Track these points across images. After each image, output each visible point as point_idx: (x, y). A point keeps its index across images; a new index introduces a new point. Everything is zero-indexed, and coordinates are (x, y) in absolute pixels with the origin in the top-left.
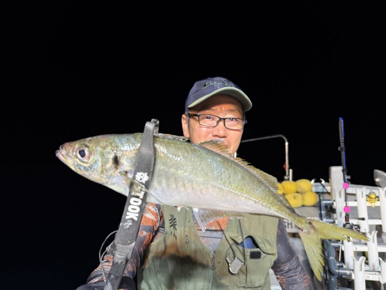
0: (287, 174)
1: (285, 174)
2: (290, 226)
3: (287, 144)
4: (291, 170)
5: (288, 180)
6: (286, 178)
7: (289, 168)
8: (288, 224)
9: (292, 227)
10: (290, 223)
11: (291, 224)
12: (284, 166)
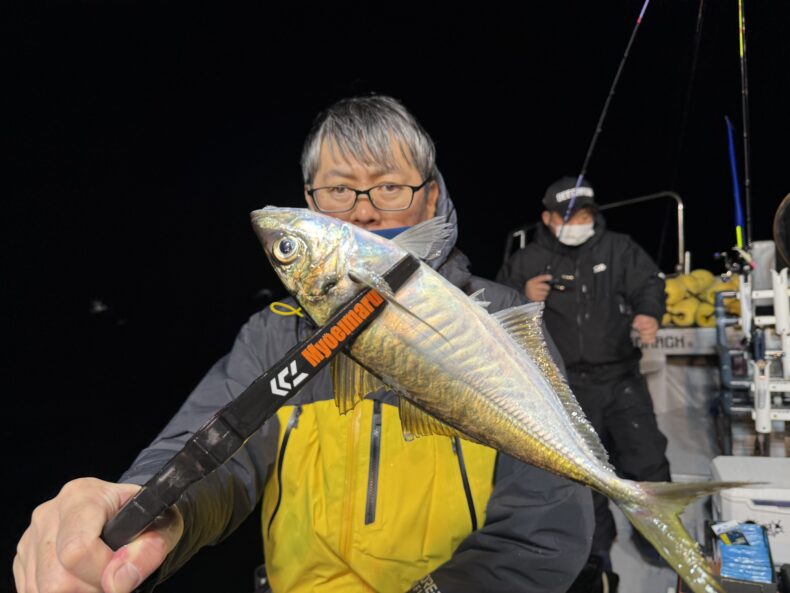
0: (681, 261)
1: (676, 261)
2: (680, 344)
3: (681, 207)
4: (688, 255)
5: (683, 271)
6: (679, 268)
7: (685, 250)
8: (677, 340)
9: (683, 346)
10: (679, 338)
11: (682, 340)
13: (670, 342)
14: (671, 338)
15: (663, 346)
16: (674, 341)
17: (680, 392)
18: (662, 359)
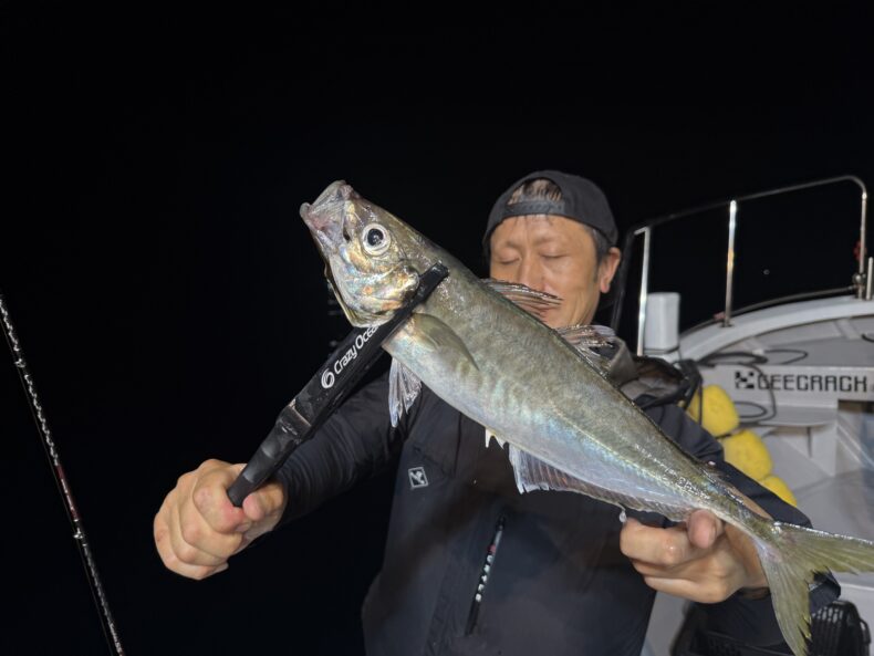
0: (861, 269)
1: (855, 269)
2: (861, 386)
4: (871, 261)
5: (864, 287)
6: (859, 278)
7: (868, 256)
8: (857, 382)
9: (865, 389)
10: (860, 379)
11: (864, 382)
12: (856, 251)
13: (846, 383)
14: (850, 378)
15: (835, 389)
16: (853, 382)
17: (854, 449)
18: (834, 405)
